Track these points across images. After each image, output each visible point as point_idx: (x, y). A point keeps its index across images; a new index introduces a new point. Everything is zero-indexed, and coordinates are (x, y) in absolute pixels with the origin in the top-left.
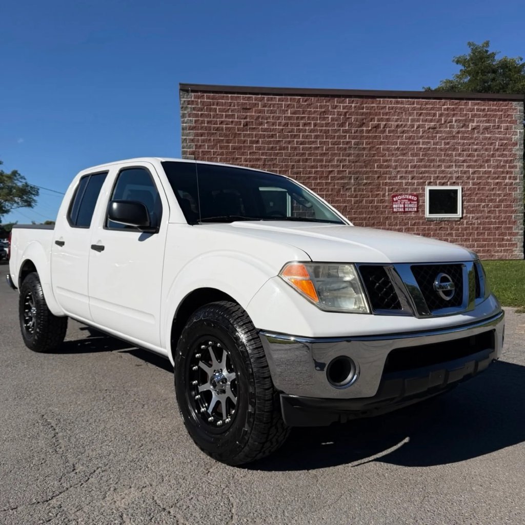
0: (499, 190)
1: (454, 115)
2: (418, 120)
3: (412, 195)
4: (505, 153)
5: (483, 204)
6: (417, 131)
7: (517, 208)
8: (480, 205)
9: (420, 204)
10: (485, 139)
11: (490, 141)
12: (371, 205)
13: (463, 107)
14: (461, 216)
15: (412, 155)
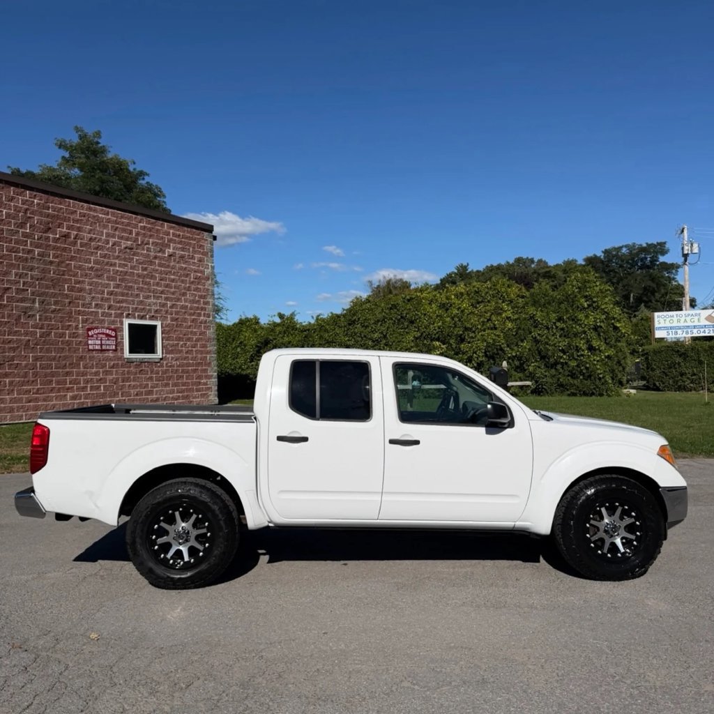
0: (195, 328)
1: (151, 236)
2: (113, 236)
3: (109, 329)
4: (199, 287)
5: (182, 343)
6: (112, 249)
7: (211, 348)
8: (178, 344)
9: (119, 340)
10: (181, 268)
11: (186, 272)
12: (61, 339)
13: (160, 228)
14: (161, 357)
15: (108, 278)
